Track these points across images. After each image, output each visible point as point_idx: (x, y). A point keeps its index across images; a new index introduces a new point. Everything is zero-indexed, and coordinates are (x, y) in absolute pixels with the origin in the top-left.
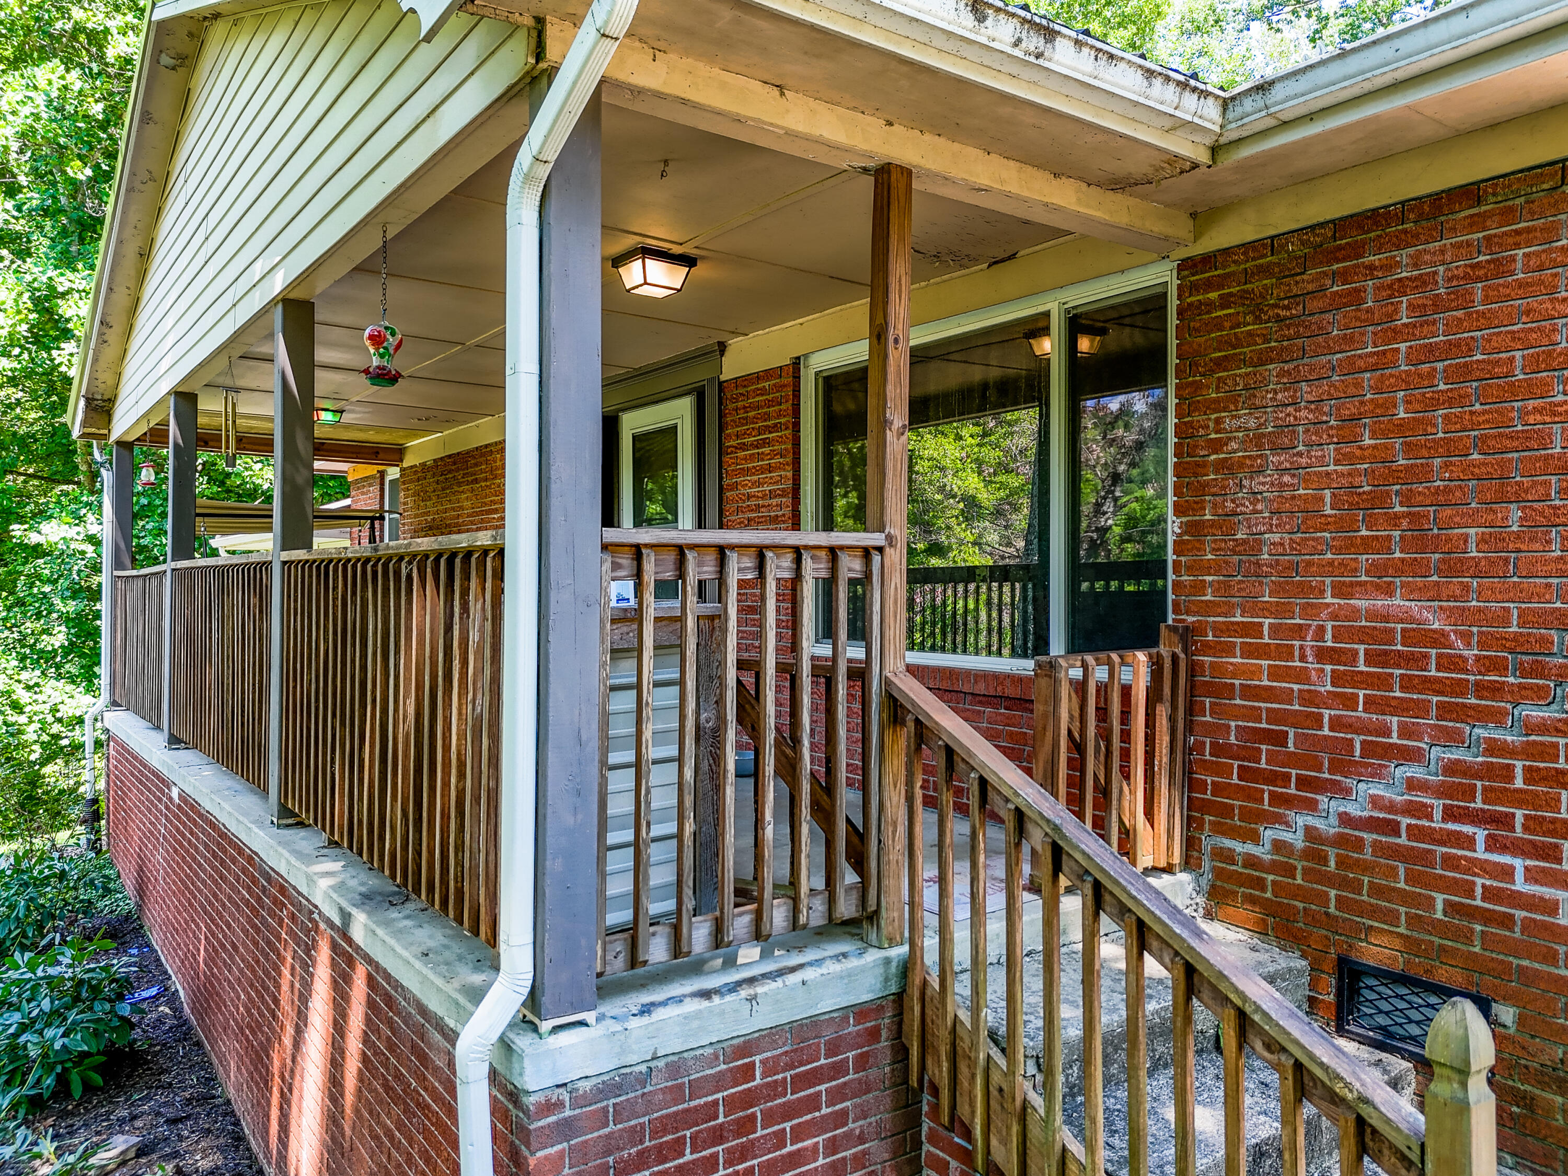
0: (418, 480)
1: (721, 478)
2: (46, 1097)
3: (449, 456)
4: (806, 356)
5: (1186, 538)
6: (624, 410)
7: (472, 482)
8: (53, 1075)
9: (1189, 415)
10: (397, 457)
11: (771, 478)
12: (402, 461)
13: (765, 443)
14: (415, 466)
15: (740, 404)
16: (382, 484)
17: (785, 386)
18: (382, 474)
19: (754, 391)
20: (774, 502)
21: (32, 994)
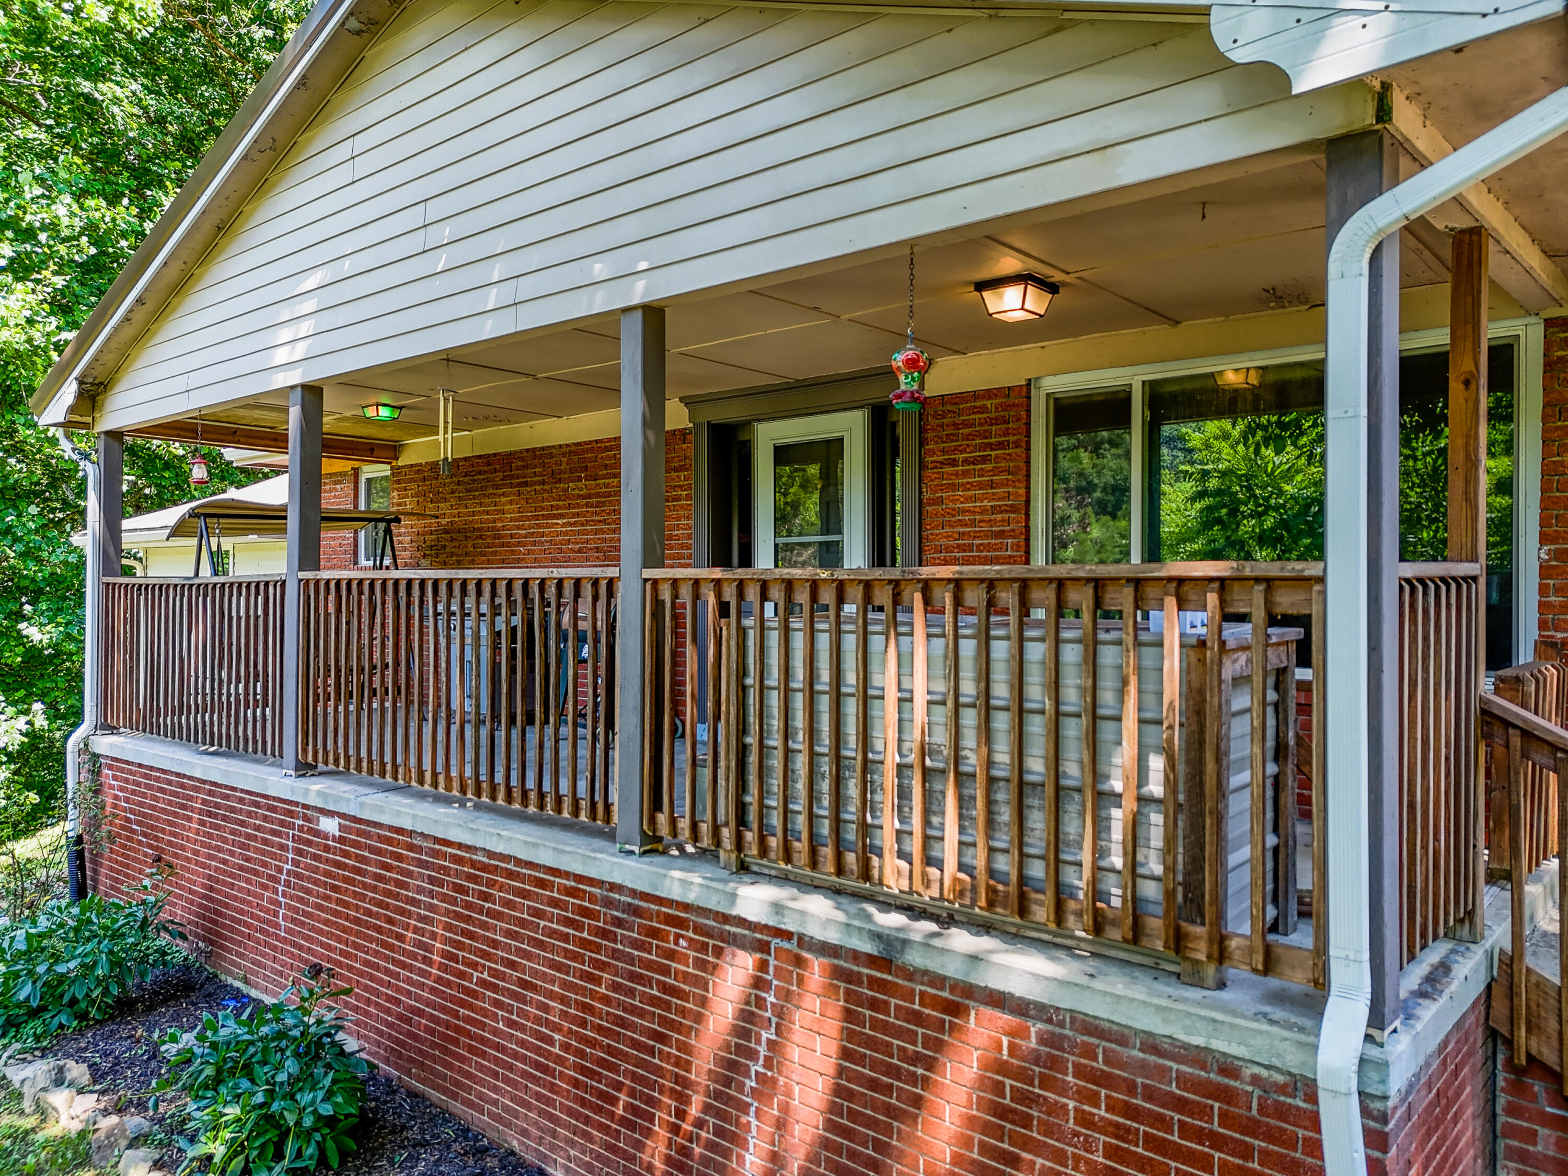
0: (424, 479)
1: (921, 493)
2: (312, 1168)
3: (480, 457)
4: (1038, 379)
5: (1554, 563)
6: (759, 420)
7: (519, 485)
8: (313, 1143)
9: (1558, 455)
10: (390, 454)
11: (994, 494)
12: (397, 459)
13: (985, 459)
14: (421, 465)
15: (946, 421)
16: (356, 483)
17: (1015, 405)
18: (356, 472)
19: (969, 408)
20: (999, 517)
21: (264, 1056)
